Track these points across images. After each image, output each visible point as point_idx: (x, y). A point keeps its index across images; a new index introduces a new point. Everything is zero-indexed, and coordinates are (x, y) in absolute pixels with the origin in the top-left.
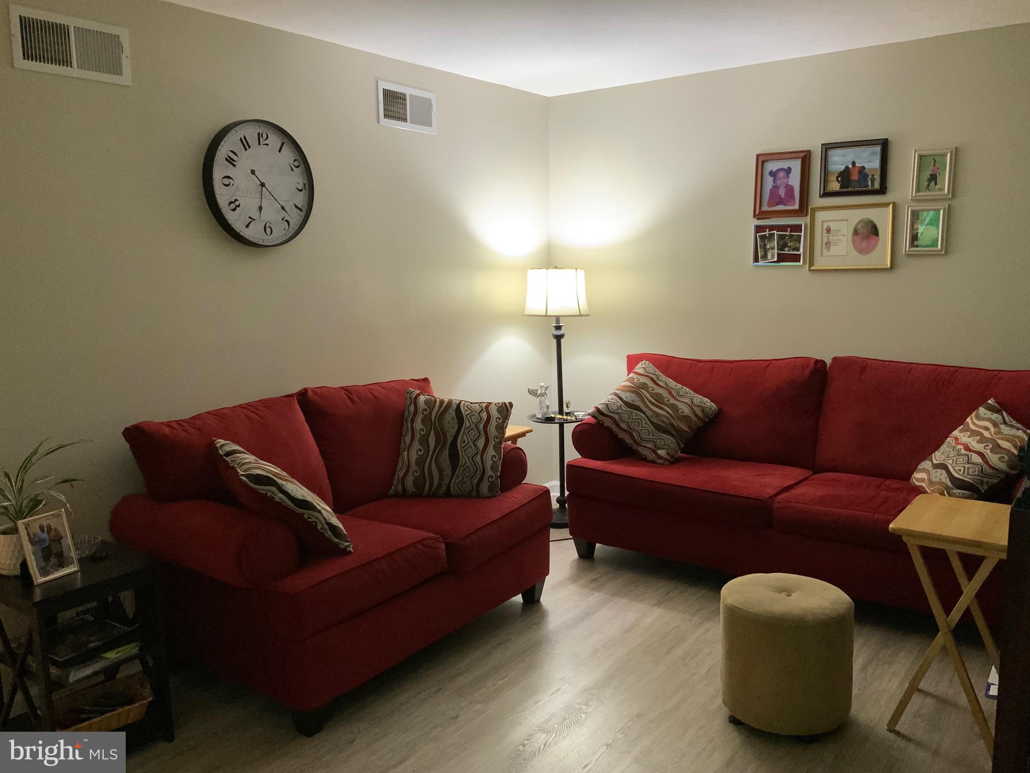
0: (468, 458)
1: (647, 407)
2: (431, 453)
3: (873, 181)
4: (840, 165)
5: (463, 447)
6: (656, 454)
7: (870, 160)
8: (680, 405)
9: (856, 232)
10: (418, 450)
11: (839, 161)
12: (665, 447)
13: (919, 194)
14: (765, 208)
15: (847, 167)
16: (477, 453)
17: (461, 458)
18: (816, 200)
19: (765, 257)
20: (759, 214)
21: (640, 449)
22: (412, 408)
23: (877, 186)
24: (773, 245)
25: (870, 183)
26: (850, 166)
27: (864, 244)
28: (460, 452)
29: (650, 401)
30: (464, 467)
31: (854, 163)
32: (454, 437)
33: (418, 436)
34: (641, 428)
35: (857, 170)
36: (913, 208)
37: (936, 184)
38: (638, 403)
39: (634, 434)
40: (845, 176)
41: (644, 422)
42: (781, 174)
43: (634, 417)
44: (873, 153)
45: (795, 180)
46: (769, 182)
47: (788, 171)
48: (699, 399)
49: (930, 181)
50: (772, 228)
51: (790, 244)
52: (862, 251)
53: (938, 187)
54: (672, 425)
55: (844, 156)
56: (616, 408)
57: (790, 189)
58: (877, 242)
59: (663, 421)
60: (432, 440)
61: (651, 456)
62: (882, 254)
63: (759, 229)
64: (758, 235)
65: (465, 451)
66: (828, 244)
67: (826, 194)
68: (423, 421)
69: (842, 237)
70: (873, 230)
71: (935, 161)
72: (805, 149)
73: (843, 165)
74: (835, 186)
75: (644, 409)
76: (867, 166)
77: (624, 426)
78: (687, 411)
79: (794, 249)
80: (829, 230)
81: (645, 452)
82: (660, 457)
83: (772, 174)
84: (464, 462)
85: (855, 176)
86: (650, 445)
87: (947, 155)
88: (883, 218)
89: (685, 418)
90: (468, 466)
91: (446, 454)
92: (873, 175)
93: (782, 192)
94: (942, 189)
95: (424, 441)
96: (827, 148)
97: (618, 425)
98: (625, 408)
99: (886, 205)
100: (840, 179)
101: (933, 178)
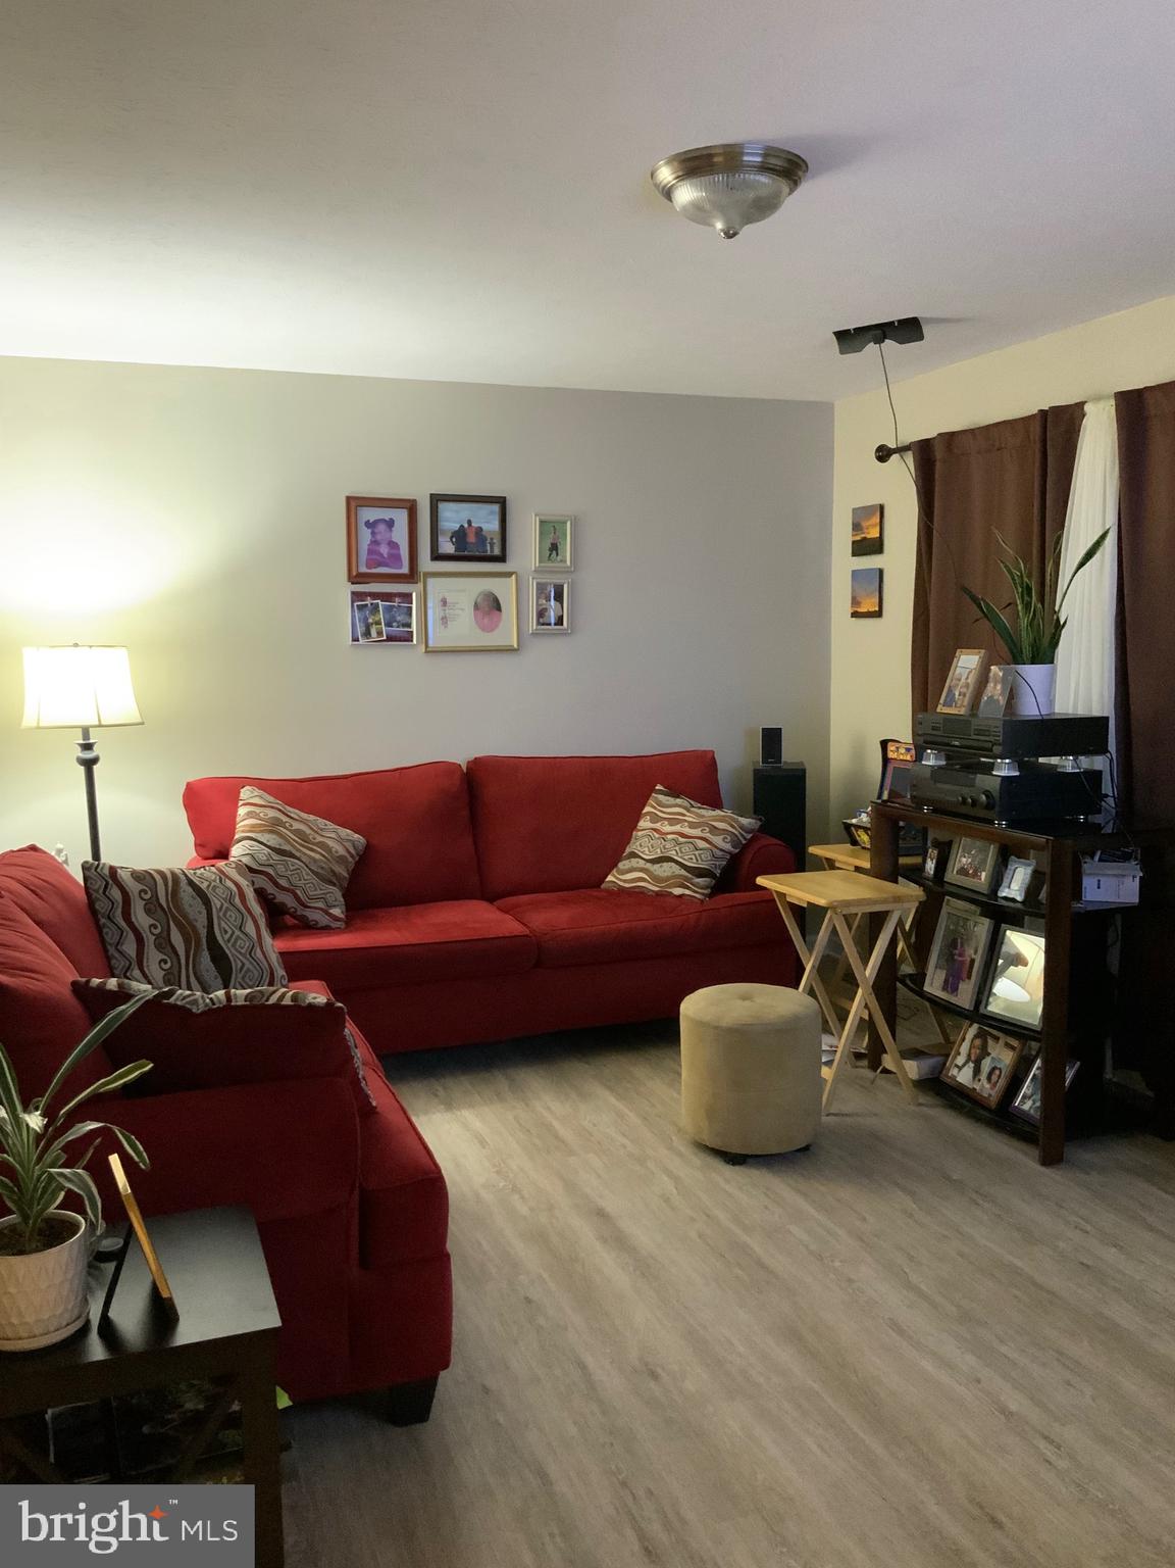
0: (244, 955)
1: (298, 850)
2: (183, 961)
3: (492, 545)
4: (454, 522)
5: (229, 941)
6: (330, 915)
7: (486, 520)
8: (330, 843)
9: (476, 607)
10: (160, 963)
11: (453, 517)
12: (336, 903)
13: (542, 565)
14: (363, 569)
15: (462, 526)
16: (253, 946)
17: (232, 959)
18: (426, 563)
19: (367, 634)
20: (355, 578)
21: (308, 913)
22: (116, 894)
23: (497, 551)
24: (377, 619)
25: (489, 548)
26: (466, 525)
27: (486, 621)
28: (227, 950)
29: (297, 842)
30: (243, 972)
31: (469, 522)
32: (208, 926)
33: (150, 940)
34: (303, 881)
35: (474, 530)
36: (539, 580)
37: (557, 554)
38: (287, 847)
39: (298, 892)
40: (460, 536)
41: (304, 872)
42: (382, 527)
43: (292, 868)
44: (492, 513)
45: (400, 535)
46: (365, 536)
47: (390, 524)
48: (345, 832)
49: (551, 550)
50: (375, 596)
51: (399, 618)
52: (484, 629)
53: (559, 558)
54: (333, 871)
55: (457, 512)
56: (265, 858)
57: (393, 545)
58: (499, 620)
59: (322, 868)
60: (177, 938)
61: (324, 920)
62: (507, 632)
63: (356, 596)
64: (355, 604)
65: (234, 945)
66: (444, 620)
67: (437, 556)
68: (148, 911)
69: (460, 612)
70: (496, 605)
71: (555, 529)
72: (411, 498)
73: (458, 523)
74: (447, 547)
75: (298, 854)
76: (485, 527)
77: (283, 882)
78: (342, 851)
79: (404, 625)
80: (444, 602)
81: (313, 916)
82: (336, 919)
83: (368, 524)
84: (240, 964)
85: (471, 538)
86: (320, 905)
87: (565, 523)
88: (505, 590)
89: (341, 860)
90: (248, 970)
91: (205, 958)
92: (492, 539)
93: (384, 550)
94: (563, 561)
95: (164, 943)
96: (436, 500)
97: (276, 884)
98: (276, 857)
99: (509, 575)
100: (454, 540)
101: (554, 548)
